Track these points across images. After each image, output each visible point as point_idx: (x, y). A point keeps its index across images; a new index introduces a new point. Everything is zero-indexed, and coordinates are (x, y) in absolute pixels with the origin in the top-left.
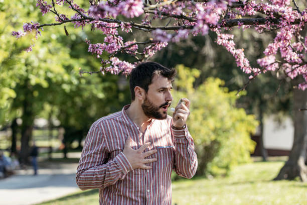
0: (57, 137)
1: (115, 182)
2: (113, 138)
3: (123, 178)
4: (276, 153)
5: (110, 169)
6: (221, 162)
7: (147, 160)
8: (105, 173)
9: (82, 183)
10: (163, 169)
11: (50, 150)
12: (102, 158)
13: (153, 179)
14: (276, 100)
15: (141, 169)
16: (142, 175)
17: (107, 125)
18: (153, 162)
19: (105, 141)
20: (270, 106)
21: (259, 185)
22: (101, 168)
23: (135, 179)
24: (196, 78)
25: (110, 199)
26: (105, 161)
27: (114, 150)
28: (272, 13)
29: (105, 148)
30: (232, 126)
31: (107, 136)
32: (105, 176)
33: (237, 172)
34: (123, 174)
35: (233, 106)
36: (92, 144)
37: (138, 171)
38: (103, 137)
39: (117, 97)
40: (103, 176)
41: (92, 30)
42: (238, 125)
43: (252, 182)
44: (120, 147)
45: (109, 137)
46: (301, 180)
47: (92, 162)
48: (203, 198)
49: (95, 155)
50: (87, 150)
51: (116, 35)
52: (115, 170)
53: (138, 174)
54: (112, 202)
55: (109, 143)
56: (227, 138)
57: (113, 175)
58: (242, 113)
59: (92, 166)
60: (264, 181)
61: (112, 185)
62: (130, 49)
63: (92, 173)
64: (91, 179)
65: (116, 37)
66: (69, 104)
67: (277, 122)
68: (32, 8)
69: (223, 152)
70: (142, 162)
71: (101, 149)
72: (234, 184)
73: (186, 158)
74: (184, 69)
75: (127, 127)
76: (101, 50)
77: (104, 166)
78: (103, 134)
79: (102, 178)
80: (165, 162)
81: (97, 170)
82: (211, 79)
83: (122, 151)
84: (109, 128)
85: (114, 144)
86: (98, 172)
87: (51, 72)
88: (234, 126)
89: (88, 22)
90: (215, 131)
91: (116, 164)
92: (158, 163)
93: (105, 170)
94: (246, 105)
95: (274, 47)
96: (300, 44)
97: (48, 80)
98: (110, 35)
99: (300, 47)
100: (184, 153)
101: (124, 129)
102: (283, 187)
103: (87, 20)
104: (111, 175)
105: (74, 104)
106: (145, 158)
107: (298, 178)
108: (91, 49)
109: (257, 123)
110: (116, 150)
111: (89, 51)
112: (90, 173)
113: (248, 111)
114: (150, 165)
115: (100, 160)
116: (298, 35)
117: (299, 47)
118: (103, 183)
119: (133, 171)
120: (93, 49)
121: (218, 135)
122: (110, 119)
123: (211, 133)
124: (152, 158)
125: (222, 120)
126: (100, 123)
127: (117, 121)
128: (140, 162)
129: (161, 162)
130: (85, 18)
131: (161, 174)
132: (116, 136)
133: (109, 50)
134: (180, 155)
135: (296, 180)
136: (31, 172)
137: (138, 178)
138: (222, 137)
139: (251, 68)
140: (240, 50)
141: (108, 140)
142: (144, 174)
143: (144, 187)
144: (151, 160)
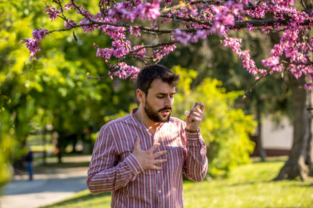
0: (51, 142)
1: (126, 184)
2: (122, 140)
3: (134, 179)
4: (274, 153)
5: (120, 171)
6: (219, 163)
7: (157, 161)
8: (116, 175)
9: (93, 187)
10: (174, 169)
11: (45, 154)
12: (112, 161)
13: (164, 180)
14: (274, 99)
15: (151, 170)
16: (153, 176)
17: (116, 128)
18: (163, 163)
19: (114, 143)
20: (268, 106)
21: (260, 185)
22: (111, 171)
23: (146, 180)
24: (193, 80)
25: (122, 202)
26: (116, 163)
27: (123, 151)
28: (282, 15)
29: (114, 151)
30: (230, 127)
31: (116, 138)
32: (115, 178)
33: (237, 173)
34: (133, 175)
35: (231, 107)
36: (102, 147)
37: (148, 172)
38: (112, 139)
39: (111, 100)
40: (113, 178)
41: (100, 34)
42: (237, 125)
43: (252, 183)
44: (130, 149)
45: (118, 140)
46: (302, 179)
47: (102, 165)
48: (204, 200)
49: (105, 158)
50: (97, 153)
51: (123, 40)
52: (125, 171)
53: (149, 175)
54: (124, 205)
55: (118, 146)
56: (226, 139)
57: (124, 176)
58: (240, 113)
59: (103, 169)
60: (264, 182)
61: (122, 188)
62: (138, 53)
63: (103, 176)
64: (102, 182)
65: (123, 41)
66: (63, 108)
67: (275, 122)
68: (27, 12)
69: (222, 153)
70: (152, 163)
71: (111, 151)
72: (235, 185)
73: (198, 161)
74: (181, 70)
75: (136, 128)
76: (109, 54)
77: (114, 168)
78: (112, 137)
79: (113, 181)
80: (176, 163)
81: (108, 173)
82: (208, 80)
83: (131, 152)
84: (118, 130)
85: (123, 146)
86: (109, 174)
87: (47, 76)
88: (232, 126)
89: (97, 27)
90: (214, 132)
91: (126, 165)
92: (169, 163)
93: (116, 172)
94: (243, 106)
95: (281, 47)
96: (304, 44)
97: (43, 83)
98: (117, 40)
99: (305, 47)
100: (196, 157)
101: (133, 131)
102: (284, 187)
103: (95, 25)
104: (122, 177)
105: (68, 108)
106: (155, 159)
107: (298, 178)
108: (100, 54)
109: (255, 124)
110: (125, 152)
111: (97, 56)
112: (101, 176)
113: (246, 111)
114: (160, 166)
115: (110, 163)
116: (303, 35)
117: (303, 47)
118: (114, 185)
119: (144, 173)
120: (101, 53)
121: (217, 136)
122: (119, 122)
123: (209, 134)
124: (162, 158)
125: (220, 121)
126: (108, 126)
127: (125, 123)
128: (150, 163)
129: (172, 163)
130: (94, 23)
131: (172, 175)
132: (125, 138)
133: (117, 55)
134: (193, 158)
135: (297, 180)
136: (26, 177)
137: (149, 179)
138: (221, 138)
139: (257, 69)
140: (246, 51)
141: (117, 143)
142: (155, 175)
143: (155, 188)
144: (161, 161)
